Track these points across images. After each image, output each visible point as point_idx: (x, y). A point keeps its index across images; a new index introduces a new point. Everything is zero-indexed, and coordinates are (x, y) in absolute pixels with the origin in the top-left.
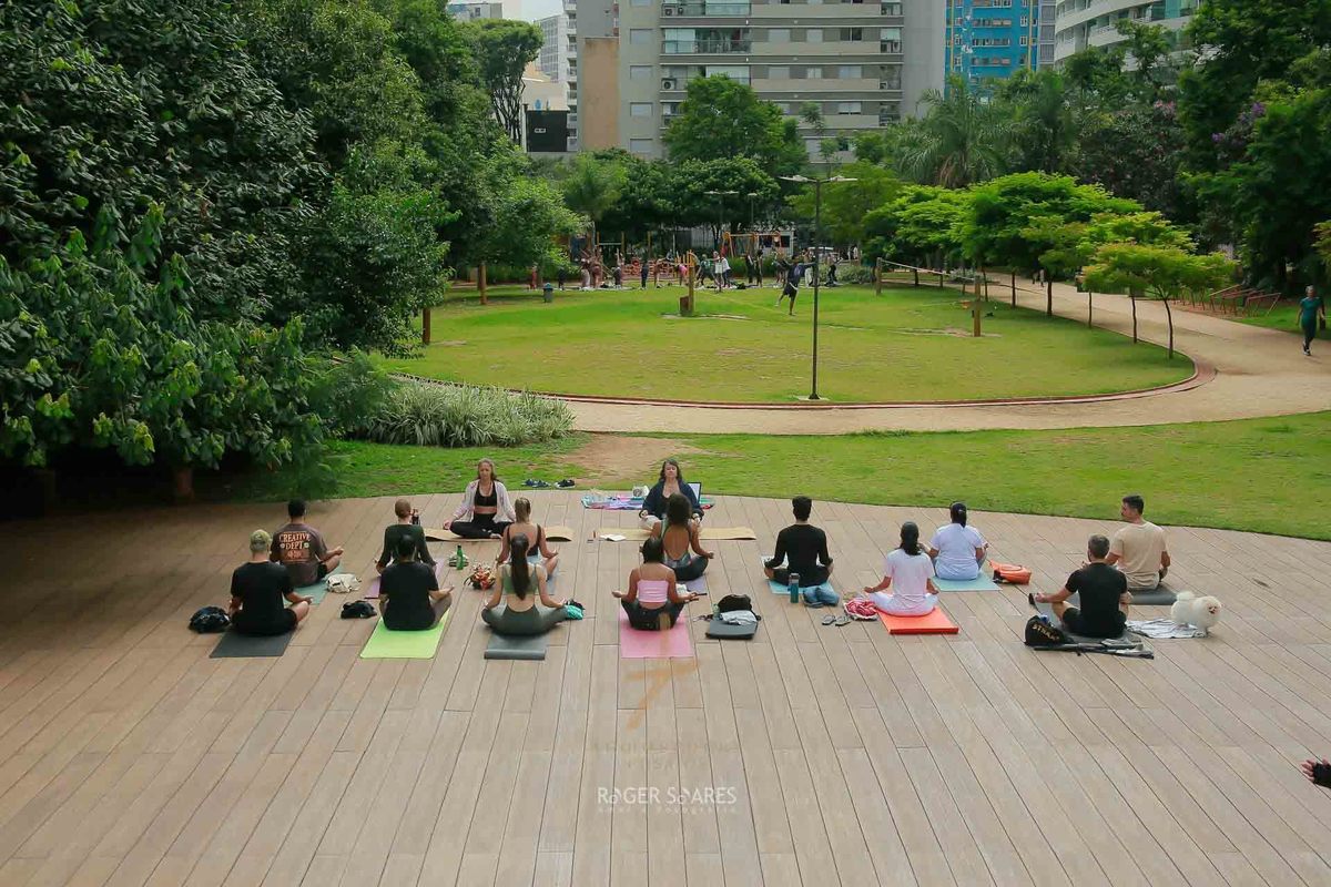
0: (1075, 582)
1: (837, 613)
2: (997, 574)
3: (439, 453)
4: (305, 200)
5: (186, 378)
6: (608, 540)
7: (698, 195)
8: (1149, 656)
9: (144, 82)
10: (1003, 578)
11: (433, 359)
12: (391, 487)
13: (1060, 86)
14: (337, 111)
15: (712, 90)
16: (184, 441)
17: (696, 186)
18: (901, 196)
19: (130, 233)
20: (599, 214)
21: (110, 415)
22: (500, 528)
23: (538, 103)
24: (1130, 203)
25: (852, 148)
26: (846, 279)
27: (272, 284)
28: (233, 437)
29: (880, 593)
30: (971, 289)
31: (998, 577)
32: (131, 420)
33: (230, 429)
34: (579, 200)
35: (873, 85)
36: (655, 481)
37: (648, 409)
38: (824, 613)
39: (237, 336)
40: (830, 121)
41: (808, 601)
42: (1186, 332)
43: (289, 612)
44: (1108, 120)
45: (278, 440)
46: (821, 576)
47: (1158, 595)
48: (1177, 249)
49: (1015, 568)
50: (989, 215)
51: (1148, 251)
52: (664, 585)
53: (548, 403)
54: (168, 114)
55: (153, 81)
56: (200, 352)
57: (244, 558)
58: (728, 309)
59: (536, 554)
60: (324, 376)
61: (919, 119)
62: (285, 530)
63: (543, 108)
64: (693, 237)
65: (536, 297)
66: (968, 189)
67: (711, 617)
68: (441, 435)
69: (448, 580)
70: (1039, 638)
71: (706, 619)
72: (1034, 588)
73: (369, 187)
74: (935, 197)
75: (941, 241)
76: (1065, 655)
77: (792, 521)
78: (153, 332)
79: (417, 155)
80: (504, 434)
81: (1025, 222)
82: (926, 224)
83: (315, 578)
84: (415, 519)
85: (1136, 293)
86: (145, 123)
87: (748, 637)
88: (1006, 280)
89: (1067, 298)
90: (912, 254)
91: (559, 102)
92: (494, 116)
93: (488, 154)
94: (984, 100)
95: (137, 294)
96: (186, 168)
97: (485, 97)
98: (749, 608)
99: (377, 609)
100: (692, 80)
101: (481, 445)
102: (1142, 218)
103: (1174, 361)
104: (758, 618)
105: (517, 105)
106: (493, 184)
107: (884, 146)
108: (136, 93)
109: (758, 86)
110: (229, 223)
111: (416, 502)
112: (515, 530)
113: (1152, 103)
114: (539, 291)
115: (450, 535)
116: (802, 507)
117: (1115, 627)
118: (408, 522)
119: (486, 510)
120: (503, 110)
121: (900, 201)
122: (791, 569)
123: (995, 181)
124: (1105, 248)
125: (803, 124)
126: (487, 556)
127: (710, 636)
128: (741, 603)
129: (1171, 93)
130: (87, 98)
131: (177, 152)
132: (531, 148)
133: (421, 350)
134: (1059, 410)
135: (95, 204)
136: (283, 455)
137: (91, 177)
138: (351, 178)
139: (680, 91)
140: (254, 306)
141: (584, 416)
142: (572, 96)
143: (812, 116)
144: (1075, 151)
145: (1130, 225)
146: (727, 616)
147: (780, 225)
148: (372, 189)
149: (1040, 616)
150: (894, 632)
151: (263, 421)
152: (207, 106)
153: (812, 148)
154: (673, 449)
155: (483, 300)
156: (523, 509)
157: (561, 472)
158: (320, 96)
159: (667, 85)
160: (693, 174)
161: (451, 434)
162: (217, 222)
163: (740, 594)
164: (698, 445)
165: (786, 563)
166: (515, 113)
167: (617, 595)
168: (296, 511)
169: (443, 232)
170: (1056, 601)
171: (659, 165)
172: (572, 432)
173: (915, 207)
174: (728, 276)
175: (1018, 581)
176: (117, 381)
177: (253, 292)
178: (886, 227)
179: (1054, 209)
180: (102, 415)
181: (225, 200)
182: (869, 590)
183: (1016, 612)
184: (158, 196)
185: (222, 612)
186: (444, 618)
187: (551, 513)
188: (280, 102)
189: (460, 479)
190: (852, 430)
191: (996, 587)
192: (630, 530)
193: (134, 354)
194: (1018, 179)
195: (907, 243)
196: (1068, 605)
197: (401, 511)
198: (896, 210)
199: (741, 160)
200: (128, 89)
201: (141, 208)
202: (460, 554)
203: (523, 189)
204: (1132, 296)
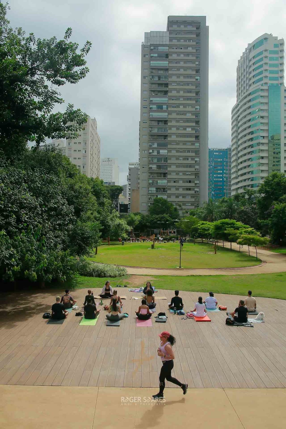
0: (237, 310)
1: (184, 316)
2: (220, 308)
3: (98, 279)
4: (71, 224)
5: (45, 263)
6: (135, 299)
7: (156, 222)
8: (253, 327)
9: (39, 200)
10: (221, 309)
11: (97, 258)
12: (87, 286)
13: (232, 201)
14: (79, 206)
15: (159, 200)
16: (43, 276)
17: (156, 220)
18: (199, 223)
19: (34, 231)
20: (134, 227)
21: (28, 271)
22: (111, 296)
23: (122, 203)
24: (248, 226)
25: (189, 213)
26: (187, 241)
27: (64, 242)
28: (54, 275)
29: (194, 312)
30: (214, 243)
31: (220, 309)
32: (32, 272)
33: (53, 274)
34: (130, 223)
35: (193, 200)
36: (146, 286)
37: (144, 269)
38: (182, 316)
39: (55, 254)
40: (184, 207)
41: (178, 314)
42: (260, 253)
43: (64, 314)
44: (243, 208)
45: (63, 276)
46: (181, 308)
47: (254, 312)
48: (257, 236)
49: (224, 306)
50: (218, 228)
51: (251, 236)
52: (146, 310)
53: (122, 268)
54: (44, 206)
55: (41, 200)
56: (48, 257)
57: (55, 302)
58: (162, 247)
59: (118, 302)
60: (75, 262)
61: (203, 207)
62: (64, 296)
63: (123, 203)
64: (155, 231)
65: (120, 244)
66: (213, 222)
67: (156, 317)
68: (99, 275)
69: (99, 308)
70: (229, 323)
71: (155, 317)
72: (228, 311)
73: (85, 221)
74: (206, 224)
75: (208, 233)
76: (234, 326)
77: (175, 296)
78: (38, 253)
79: (96, 214)
80: (112, 275)
81: (226, 230)
82: (204, 230)
83: (70, 306)
84: (92, 294)
85: (249, 245)
86: (39, 209)
87: (165, 322)
88: (222, 241)
89: (235, 246)
90: (202, 236)
91: (126, 202)
92: (113, 205)
93: (111, 213)
94: (217, 203)
95: (35, 245)
96: (47, 218)
97: (110, 201)
98: (165, 315)
99: (83, 314)
100: (154, 198)
101: (107, 277)
102: (250, 229)
103: (258, 260)
104: (167, 318)
105: (118, 203)
106: (112, 220)
107: (196, 213)
108: (37, 202)
109: (169, 200)
110: (55, 229)
111: (92, 290)
112: (114, 297)
113: (251, 205)
114: (121, 243)
115: (100, 297)
116: (177, 293)
117: (245, 320)
118: (91, 295)
119: (107, 292)
120: (115, 204)
121: (199, 224)
122: (174, 306)
123: (219, 221)
124: (242, 235)
125: (178, 208)
126: (107, 302)
127: (156, 322)
128: (163, 314)
129: (255, 202)
130: (28, 204)
131: (45, 214)
132: (121, 212)
133: (95, 256)
134: (233, 271)
135: (28, 226)
136: (64, 280)
137: (27, 220)
138: (81, 220)
139: (152, 201)
140: (60, 246)
141: (130, 271)
142: (129, 201)
143: (180, 206)
144: (236, 215)
145: (248, 231)
146: (160, 317)
147: (174, 229)
148: (86, 221)
149: (229, 318)
150: (197, 321)
151: (60, 272)
152: (52, 205)
153: (180, 213)
154: (149, 279)
155: (109, 245)
156: (115, 292)
157: (124, 284)
158: (75, 202)
159: (149, 199)
160: (154, 218)
161: (100, 274)
162: (53, 229)
163: (163, 312)
164: (155, 278)
165: (173, 305)
166: (117, 204)
167: (136, 312)
168: (67, 292)
169: (101, 230)
170: (233, 315)
171: (148, 216)
172: (127, 274)
173: (201, 226)
174: (162, 241)
175: (225, 309)
176: (30, 263)
177: (60, 244)
178: (196, 230)
179: (231, 227)
180: (27, 271)
181: (55, 224)
182: (191, 311)
183: (224, 316)
184: (40, 223)
185: (50, 314)
186: (98, 317)
187: (122, 293)
188: (67, 204)
189: (102, 285)
190: (188, 275)
191: (219, 311)
192: (139, 297)
193: (34, 258)
194: (224, 220)
195: (201, 233)
196: (235, 315)
197: (89, 292)
198: (198, 226)
199: (165, 215)
200: (36, 202)
201: (37, 226)
202: (102, 302)
203: (118, 221)
204: (248, 245)
